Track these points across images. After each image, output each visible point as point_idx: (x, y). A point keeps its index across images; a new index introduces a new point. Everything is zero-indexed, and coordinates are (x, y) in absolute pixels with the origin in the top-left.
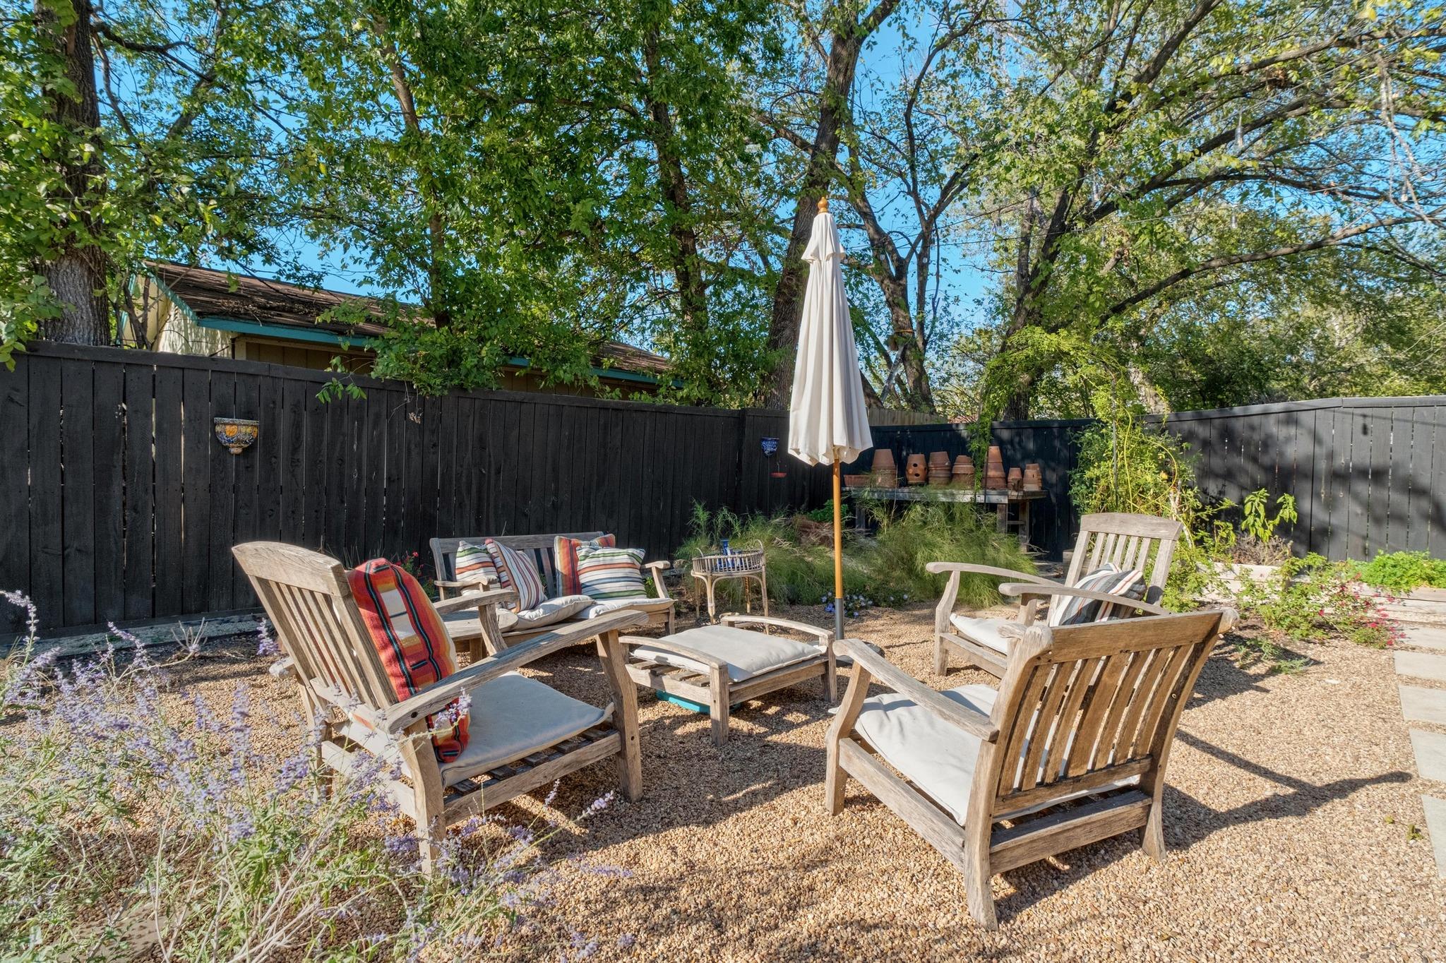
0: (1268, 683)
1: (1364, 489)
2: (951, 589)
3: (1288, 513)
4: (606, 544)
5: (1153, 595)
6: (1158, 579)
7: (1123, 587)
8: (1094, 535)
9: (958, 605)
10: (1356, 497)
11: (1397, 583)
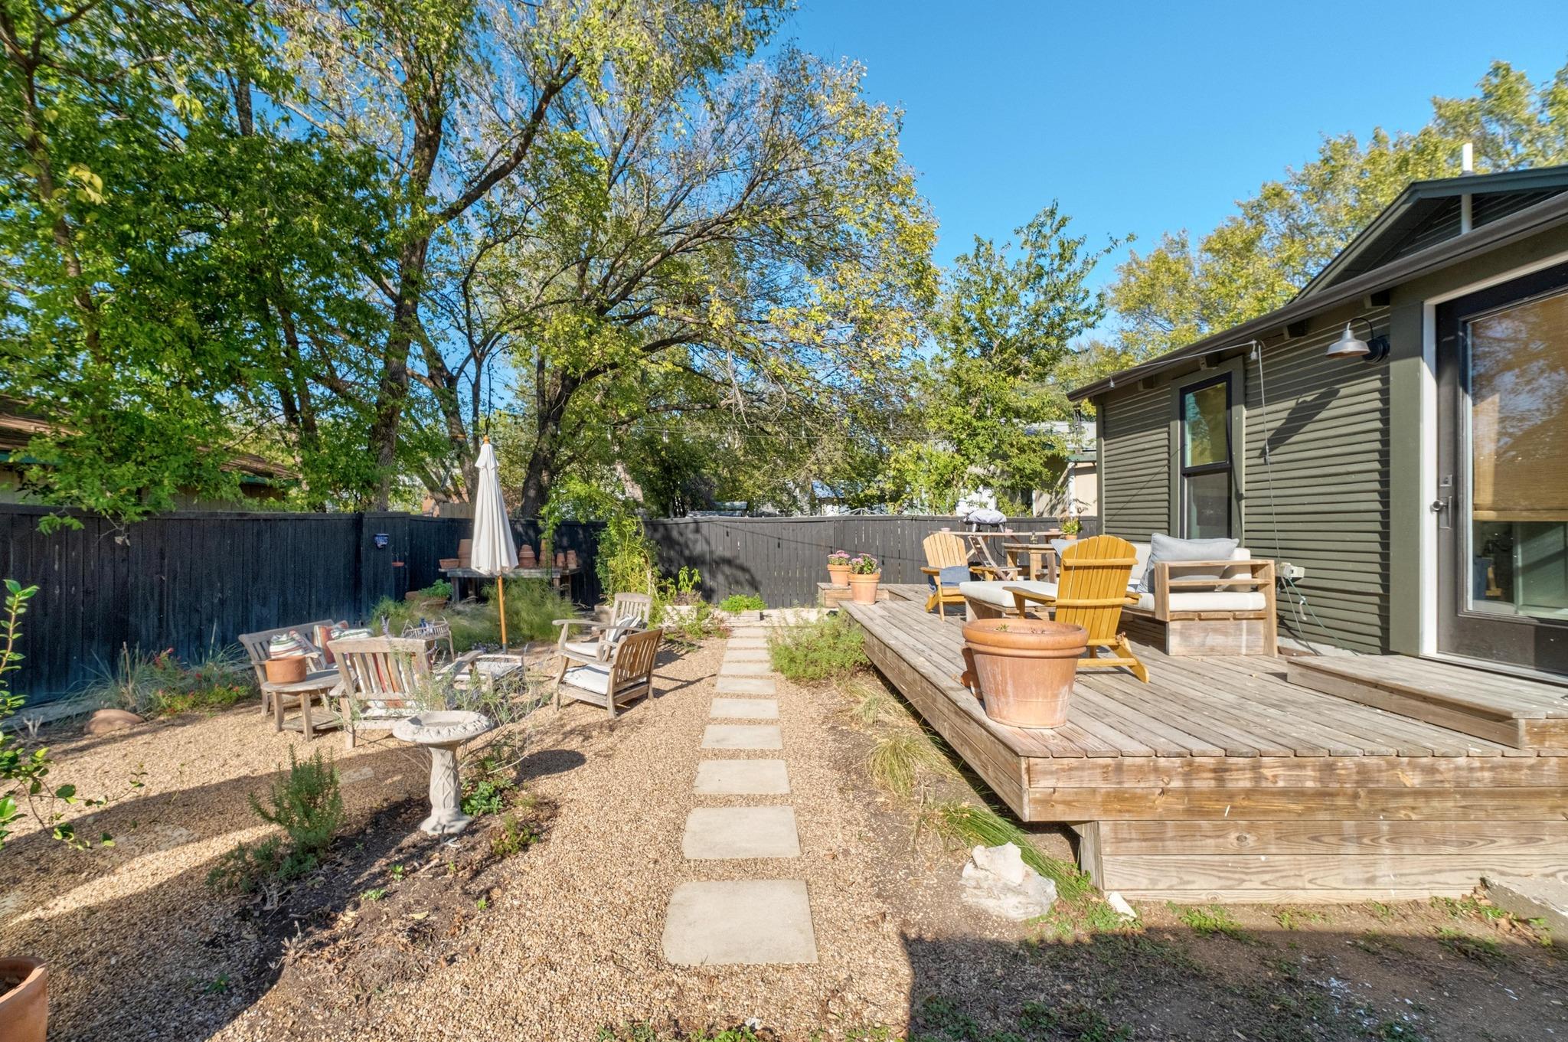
0: (686, 657)
1: (727, 569)
2: (564, 633)
3: (696, 578)
4: (345, 628)
5: (644, 625)
6: (646, 619)
7: (634, 624)
8: (620, 604)
9: (569, 639)
10: (723, 573)
11: (736, 610)
